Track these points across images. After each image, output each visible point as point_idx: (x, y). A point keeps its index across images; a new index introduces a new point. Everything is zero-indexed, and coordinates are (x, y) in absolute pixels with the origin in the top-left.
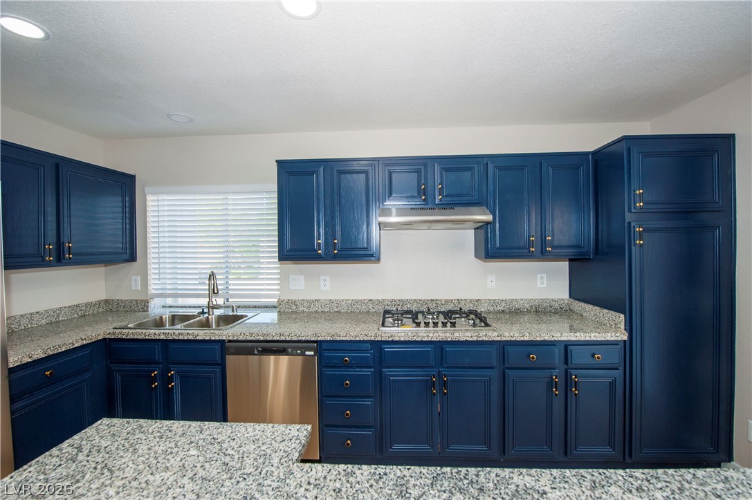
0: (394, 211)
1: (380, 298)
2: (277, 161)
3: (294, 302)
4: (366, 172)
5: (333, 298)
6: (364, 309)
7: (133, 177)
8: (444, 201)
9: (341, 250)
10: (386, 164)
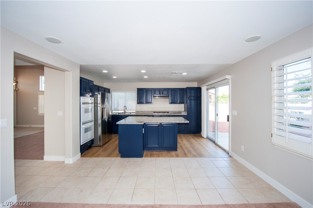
0: (157, 96)
1: (153, 111)
2: (137, 88)
3: (138, 111)
4: (151, 90)
5: (145, 110)
6: (150, 112)
7: (110, 89)
8: (163, 95)
9: (147, 102)
10: (154, 89)
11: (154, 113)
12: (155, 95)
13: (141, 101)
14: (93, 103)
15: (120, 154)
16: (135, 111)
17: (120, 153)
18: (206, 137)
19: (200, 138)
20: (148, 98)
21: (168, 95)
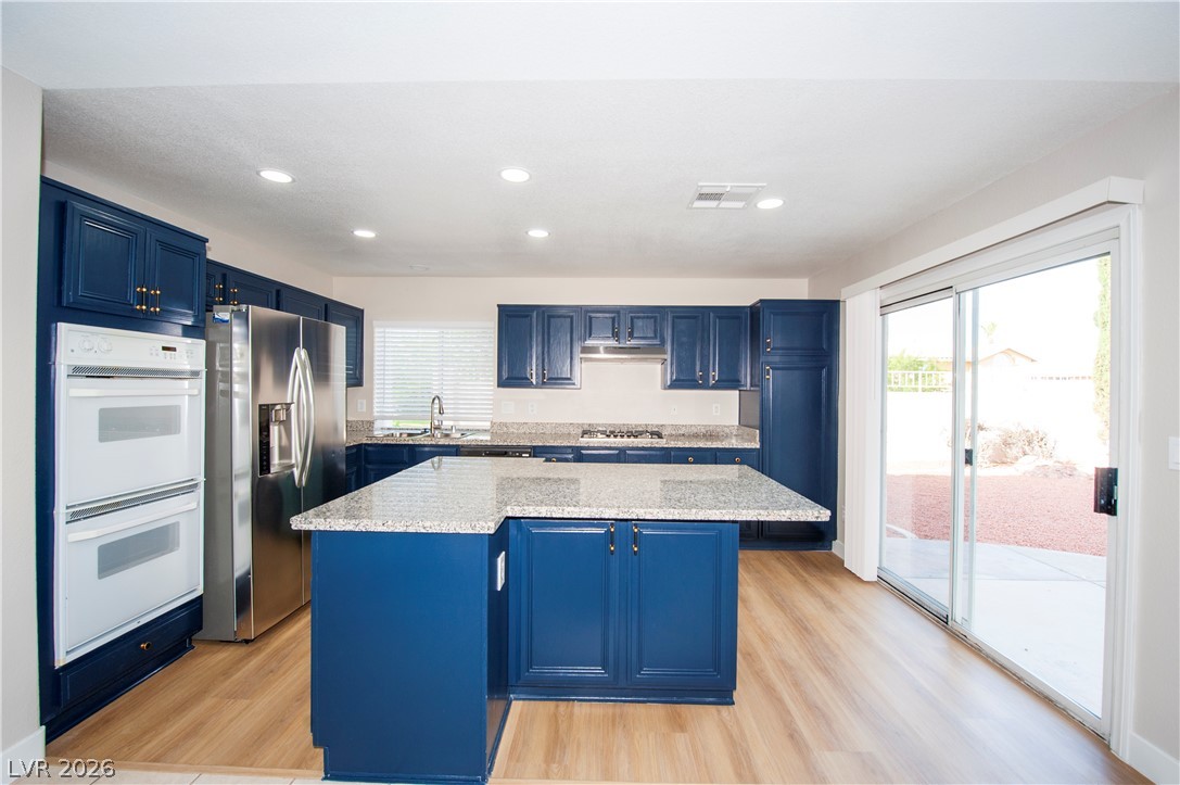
0: (601, 349)
1: (580, 422)
2: (498, 306)
3: (505, 425)
4: (572, 318)
5: (539, 421)
6: (565, 431)
7: (363, 311)
8: (633, 342)
9: (551, 380)
10: (587, 311)
11: (585, 433)
12: (589, 343)
13: (516, 374)
14: (195, 374)
15: (320, 751)
16: (487, 425)
17: (317, 743)
18: (875, 579)
19: (836, 580)
20: (552, 354)
21: (657, 342)
